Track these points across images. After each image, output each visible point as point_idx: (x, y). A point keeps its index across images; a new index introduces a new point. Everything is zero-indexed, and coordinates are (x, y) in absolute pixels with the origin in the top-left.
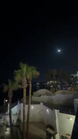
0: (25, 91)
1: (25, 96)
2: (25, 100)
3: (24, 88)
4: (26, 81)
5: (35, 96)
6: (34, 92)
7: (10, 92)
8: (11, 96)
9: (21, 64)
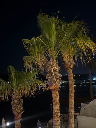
0: (58, 99)
1: (59, 111)
2: (59, 123)
3: (54, 90)
4: (57, 68)
5: (86, 115)
6: (84, 102)
7: (16, 101)
8: (19, 111)
9: (42, 19)
